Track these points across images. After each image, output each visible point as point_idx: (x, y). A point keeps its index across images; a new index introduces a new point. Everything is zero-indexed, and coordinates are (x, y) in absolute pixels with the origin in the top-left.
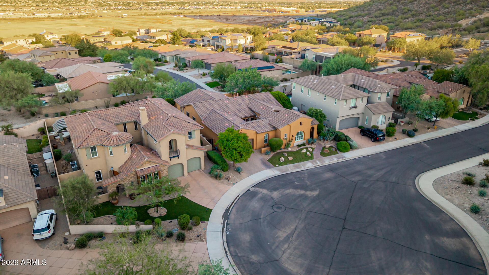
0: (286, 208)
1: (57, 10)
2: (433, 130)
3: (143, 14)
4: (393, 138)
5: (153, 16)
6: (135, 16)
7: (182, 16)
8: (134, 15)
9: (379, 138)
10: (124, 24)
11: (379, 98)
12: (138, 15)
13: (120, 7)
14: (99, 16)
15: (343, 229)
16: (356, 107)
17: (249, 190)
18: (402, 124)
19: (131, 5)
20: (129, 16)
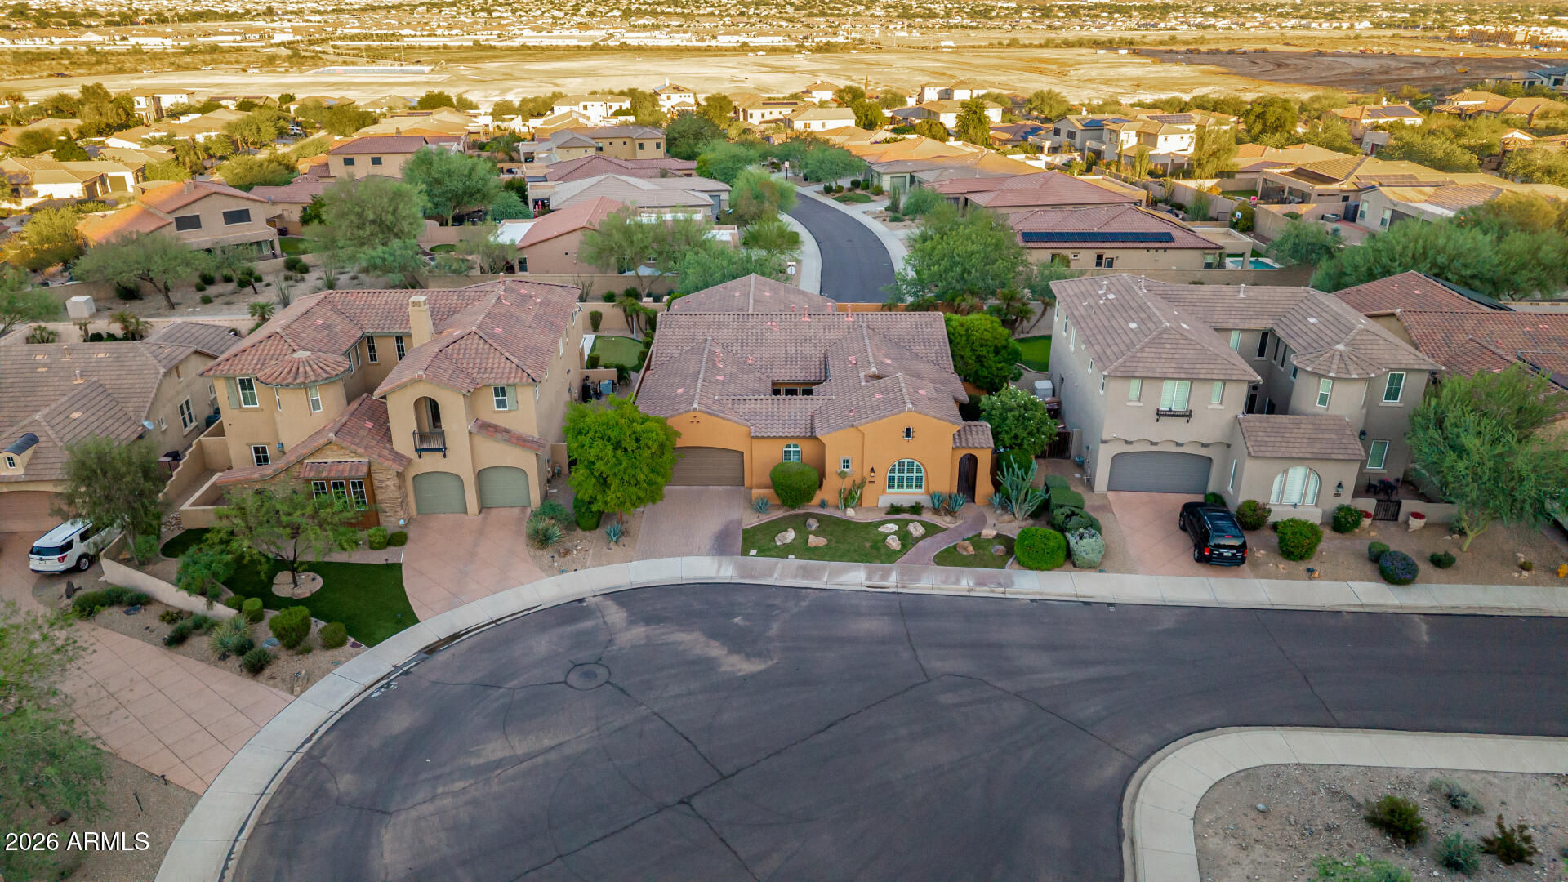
0: (608, 682)
1: (781, 26)
2: (1546, 577)
3: (1006, 42)
4: (1302, 566)
5: (1035, 50)
6: (979, 47)
7: (1123, 52)
8: (976, 44)
9: (1211, 552)
10: (922, 70)
11: (1324, 399)
12: (991, 45)
13: (957, 20)
14: (874, 47)
15: (681, 802)
16: (1188, 415)
17: (581, 600)
18: (1416, 524)
19: (994, 14)
20: (957, 50)
